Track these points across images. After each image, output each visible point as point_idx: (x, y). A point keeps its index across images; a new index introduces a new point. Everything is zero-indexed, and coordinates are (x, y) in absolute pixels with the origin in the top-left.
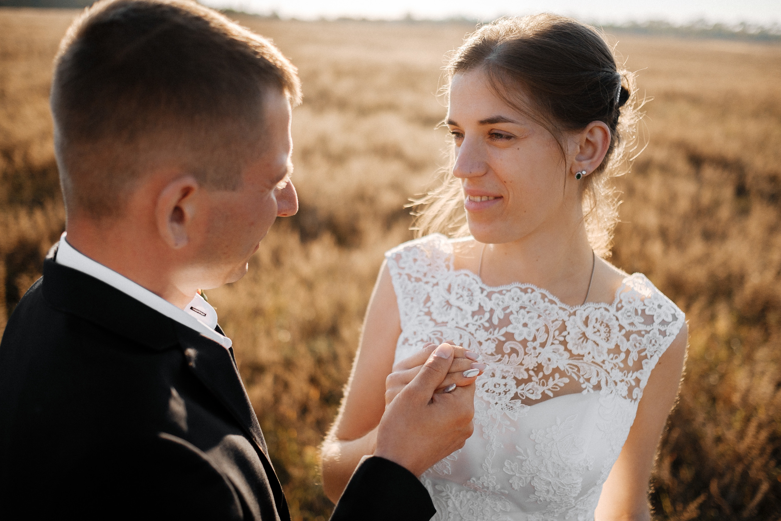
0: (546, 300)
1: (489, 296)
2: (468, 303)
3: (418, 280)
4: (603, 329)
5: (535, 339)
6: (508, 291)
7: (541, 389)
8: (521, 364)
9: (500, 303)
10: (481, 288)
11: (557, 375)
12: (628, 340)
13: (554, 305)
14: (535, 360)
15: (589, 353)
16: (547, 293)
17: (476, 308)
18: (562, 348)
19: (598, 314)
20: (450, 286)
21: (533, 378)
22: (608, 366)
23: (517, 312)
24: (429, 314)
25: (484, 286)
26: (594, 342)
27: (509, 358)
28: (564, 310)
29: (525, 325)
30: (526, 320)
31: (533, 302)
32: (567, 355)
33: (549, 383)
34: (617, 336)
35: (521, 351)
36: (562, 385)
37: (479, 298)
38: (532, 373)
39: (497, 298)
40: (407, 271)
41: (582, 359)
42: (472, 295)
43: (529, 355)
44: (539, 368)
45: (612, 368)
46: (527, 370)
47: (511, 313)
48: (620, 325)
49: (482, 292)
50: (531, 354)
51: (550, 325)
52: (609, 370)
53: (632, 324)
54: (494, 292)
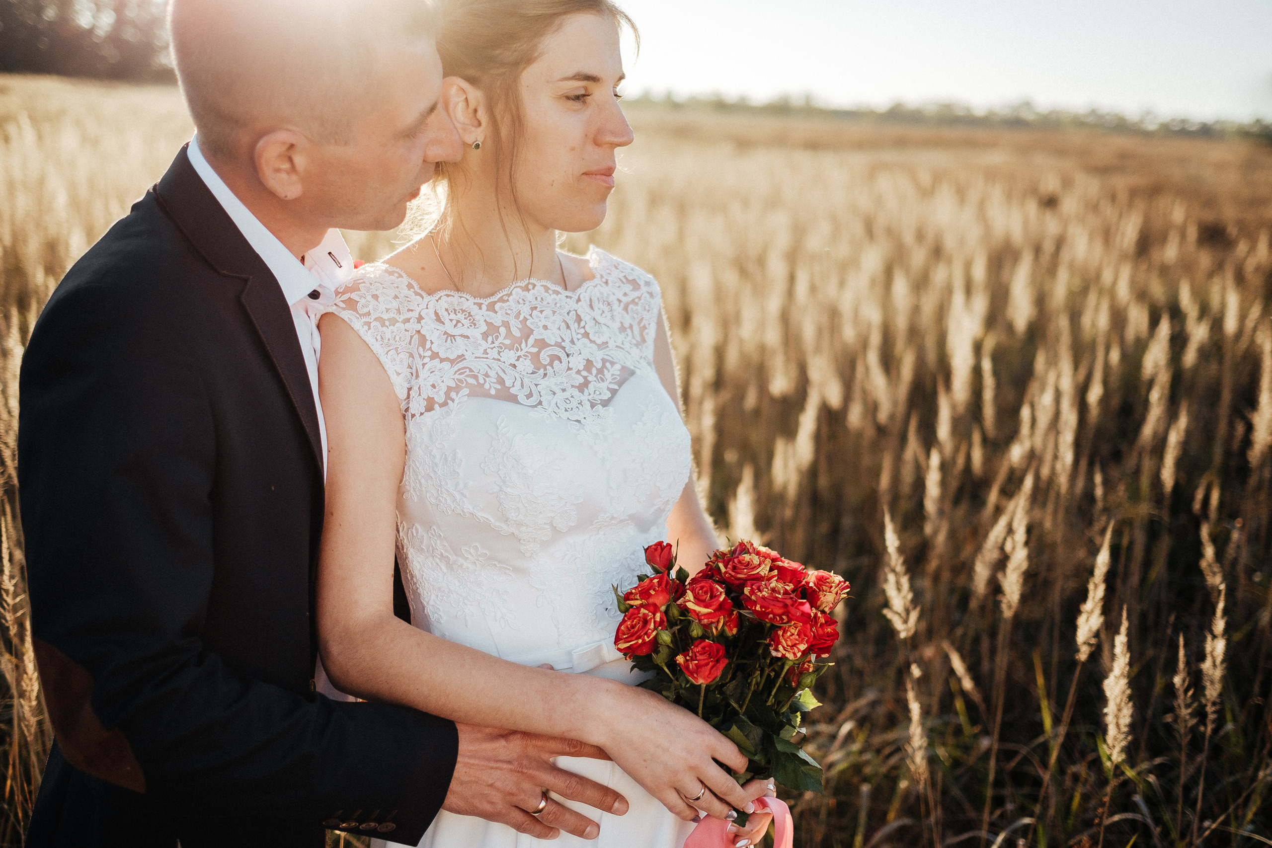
0: (551, 292)
1: (491, 307)
2: (471, 326)
3: (393, 322)
4: (606, 308)
7: (604, 385)
8: (569, 369)
9: (509, 312)
10: (475, 304)
11: (608, 365)
13: (559, 295)
14: (580, 358)
15: (609, 338)
16: (549, 284)
17: (484, 328)
18: (586, 340)
20: (436, 314)
21: (590, 379)
23: (531, 315)
24: (435, 356)
25: (478, 300)
26: (607, 325)
27: (553, 368)
28: (571, 297)
29: (545, 327)
30: (544, 322)
32: (595, 347)
33: (606, 376)
34: (618, 309)
35: (562, 355)
36: (618, 373)
37: (480, 315)
38: (585, 373)
39: (501, 308)
40: (373, 317)
41: (609, 347)
42: (470, 315)
43: (572, 356)
44: (589, 364)
46: (578, 372)
47: (526, 319)
48: (617, 299)
49: (480, 308)
50: (573, 354)
51: (568, 319)
53: (625, 294)
54: (495, 303)
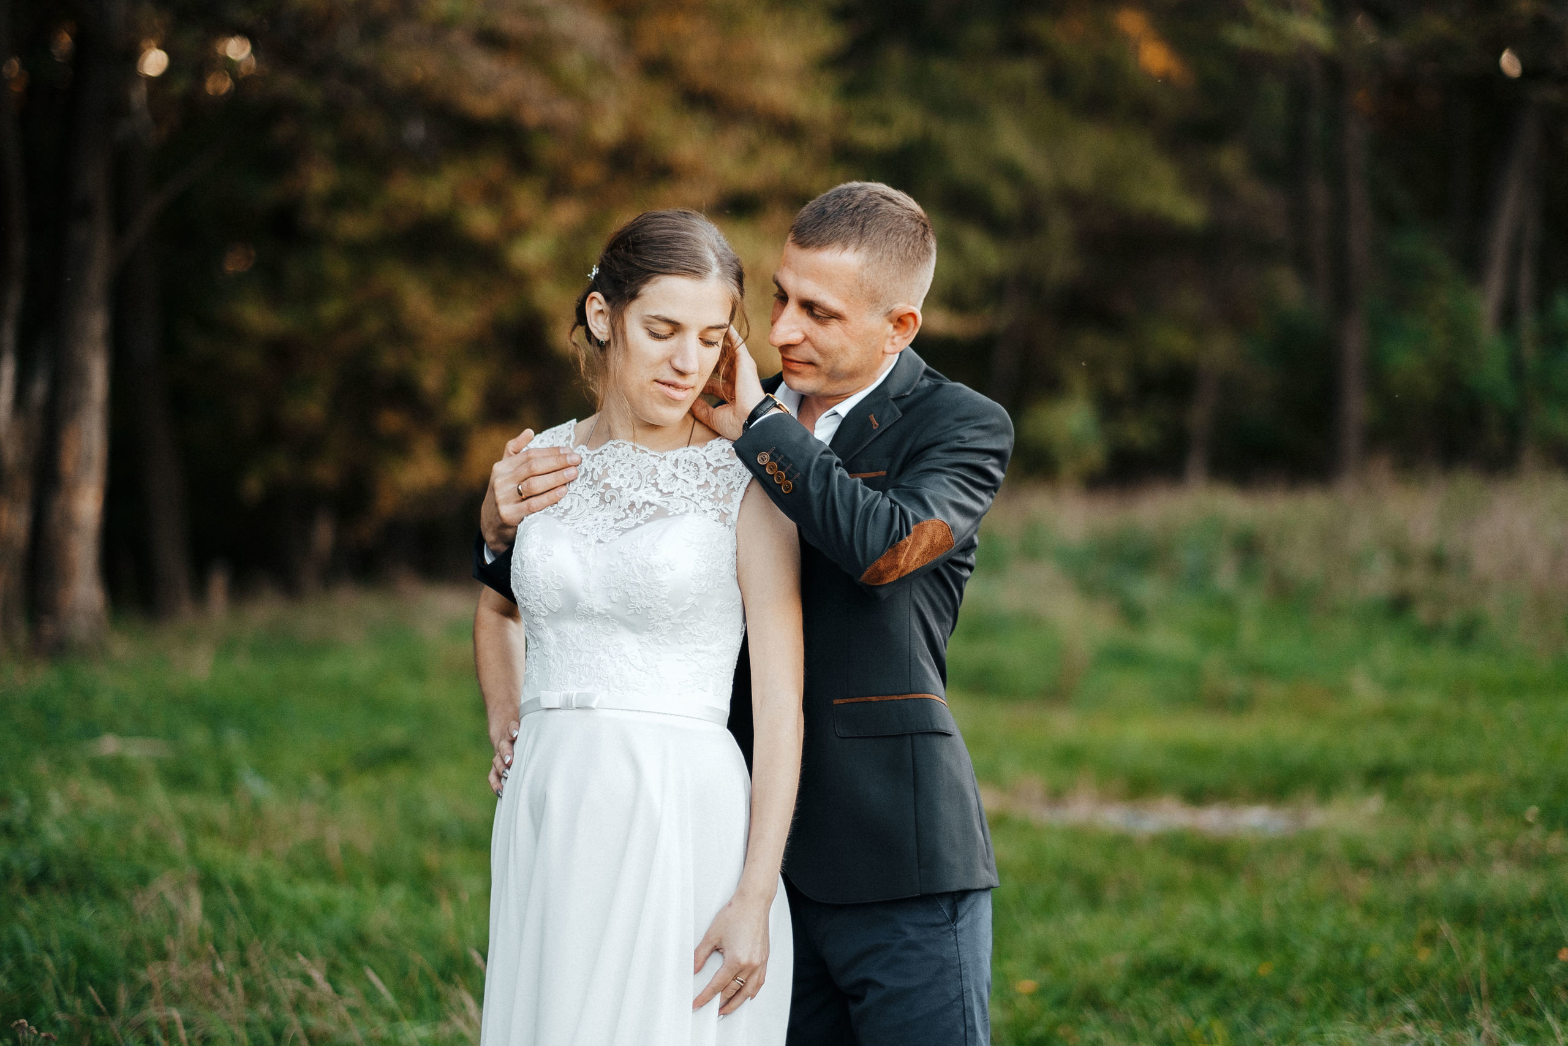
0: (638, 450)
1: (592, 458)
4: (692, 468)
5: (630, 486)
6: (605, 450)
7: (635, 520)
8: (618, 507)
9: (599, 462)
10: (587, 454)
11: (647, 506)
12: (717, 476)
13: (645, 454)
14: (628, 500)
15: (678, 490)
16: (637, 445)
18: (654, 489)
19: (687, 456)
21: (629, 515)
22: (697, 499)
23: (613, 466)
25: (589, 452)
26: (684, 480)
27: (611, 505)
29: (622, 476)
30: (622, 472)
31: (626, 455)
32: (658, 494)
33: (641, 515)
34: (706, 473)
35: (618, 497)
37: (585, 463)
38: (628, 511)
39: (597, 458)
41: (672, 496)
43: (623, 498)
44: (633, 506)
45: (701, 500)
46: (624, 510)
47: (609, 467)
48: (707, 463)
49: (588, 458)
50: (625, 496)
52: (698, 502)
